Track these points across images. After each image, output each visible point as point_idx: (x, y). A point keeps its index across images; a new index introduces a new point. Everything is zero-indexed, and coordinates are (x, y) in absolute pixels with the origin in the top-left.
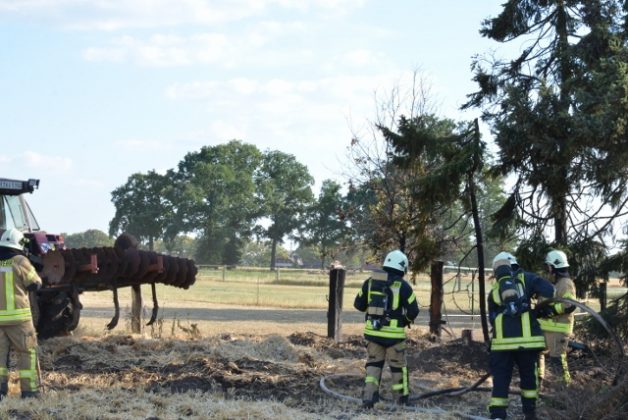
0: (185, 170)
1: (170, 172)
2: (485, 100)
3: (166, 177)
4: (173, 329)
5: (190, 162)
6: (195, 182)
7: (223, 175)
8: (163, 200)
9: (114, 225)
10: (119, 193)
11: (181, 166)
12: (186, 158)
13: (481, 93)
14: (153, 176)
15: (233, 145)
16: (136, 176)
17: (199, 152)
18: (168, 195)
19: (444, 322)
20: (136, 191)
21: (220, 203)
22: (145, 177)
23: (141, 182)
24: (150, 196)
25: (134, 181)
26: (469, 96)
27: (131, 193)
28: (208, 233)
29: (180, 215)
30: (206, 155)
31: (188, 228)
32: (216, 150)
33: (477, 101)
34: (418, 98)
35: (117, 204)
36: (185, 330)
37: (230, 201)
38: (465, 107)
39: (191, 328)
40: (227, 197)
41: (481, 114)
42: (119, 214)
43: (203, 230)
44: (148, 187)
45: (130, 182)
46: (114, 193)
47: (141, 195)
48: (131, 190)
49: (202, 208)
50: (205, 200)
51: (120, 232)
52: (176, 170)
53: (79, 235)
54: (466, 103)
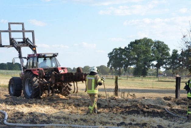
0: (130, 47)
1: (126, 48)
3: (124, 49)
4: (128, 95)
5: (131, 44)
6: (133, 51)
7: (142, 48)
8: (123, 56)
9: (109, 64)
11: (129, 45)
12: (130, 43)
14: (120, 49)
15: (145, 39)
16: (115, 49)
17: (134, 41)
18: (125, 55)
20: (115, 53)
21: (141, 57)
22: (118, 49)
23: (117, 51)
24: (119, 55)
25: (115, 51)
27: (114, 54)
28: (137, 66)
29: (129, 61)
30: (136, 42)
31: (131, 64)
32: (140, 41)
35: (110, 58)
36: (131, 96)
37: (144, 56)
39: (133, 95)
42: (110, 60)
43: (135, 65)
44: (119, 52)
45: (113, 51)
46: (109, 54)
47: (117, 55)
48: (113, 53)
49: (135, 58)
50: (136, 56)
51: (111, 66)
52: (127, 47)
53: (98, 67)
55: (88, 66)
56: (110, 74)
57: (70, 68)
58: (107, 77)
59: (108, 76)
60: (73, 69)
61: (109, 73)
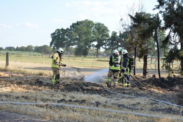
0: (72, 28)
1: (68, 29)
2: (161, 7)
4: (68, 74)
5: (73, 26)
6: (75, 32)
7: (83, 29)
8: (65, 37)
9: (51, 44)
11: (71, 27)
12: (72, 24)
13: (159, 5)
14: (62, 30)
15: (86, 21)
16: (58, 30)
17: (76, 23)
18: (67, 35)
19: (147, 73)
20: (58, 34)
21: (82, 37)
22: (60, 30)
23: (59, 31)
24: (62, 35)
25: (57, 31)
26: (155, 6)
27: (56, 34)
29: (70, 41)
30: (78, 23)
31: (73, 45)
32: (81, 22)
33: (158, 8)
34: (141, 7)
35: (52, 38)
36: (72, 74)
37: (85, 37)
38: (154, 9)
39: (73, 73)
40: (84, 36)
41: (159, 11)
42: (53, 40)
43: (77, 45)
44: (61, 33)
45: (56, 31)
46: (52, 34)
47: (59, 35)
48: (56, 33)
49: (77, 39)
50: (78, 37)
51: (53, 46)
52: (69, 28)
53: (41, 46)
54: (154, 8)
55: (32, 46)
57: (13, 47)
60: (16, 48)
61: (52, 52)
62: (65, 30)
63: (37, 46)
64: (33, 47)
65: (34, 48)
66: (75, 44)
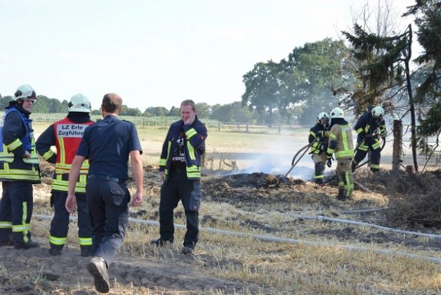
0: (293, 59)
1: (283, 61)
2: (419, 11)
3: (280, 65)
5: (297, 53)
6: (300, 69)
7: (319, 62)
8: (279, 81)
9: (245, 97)
10: (248, 76)
11: (290, 56)
12: (294, 51)
13: (416, 6)
14: (271, 64)
15: (326, 42)
16: (260, 64)
17: (303, 47)
18: (282, 77)
20: (260, 75)
21: (317, 82)
22: (265, 64)
23: (263, 68)
24: (269, 79)
25: (258, 68)
26: (408, 8)
27: (256, 76)
28: (309, 103)
29: (290, 91)
30: (307, 49)
31: (295, 100)
32: (315, 45)
33: (413, 11)
35: (247, 84)
37: (325, 81)
38: (405, 15)
40: (322, 78)
41: (415, 19)
42: (248, 91)
43: (305, 101)
44: (268, 72)
45: (255, 69)
46: (245, 76)
47: (264, 78)
48: (255, 74)
49: (305, 86)
50: (307, 80)
51: (249, 103)
52: (287, 60)
53: (228, 106)
54: (405, 12)
56: (255, 121)
58: (239, 128)
59: (241, 126)
62: (276, 65)
63: (219, 105)
64: (209, 106)
65: (210, 110)
66: (302, 98)
